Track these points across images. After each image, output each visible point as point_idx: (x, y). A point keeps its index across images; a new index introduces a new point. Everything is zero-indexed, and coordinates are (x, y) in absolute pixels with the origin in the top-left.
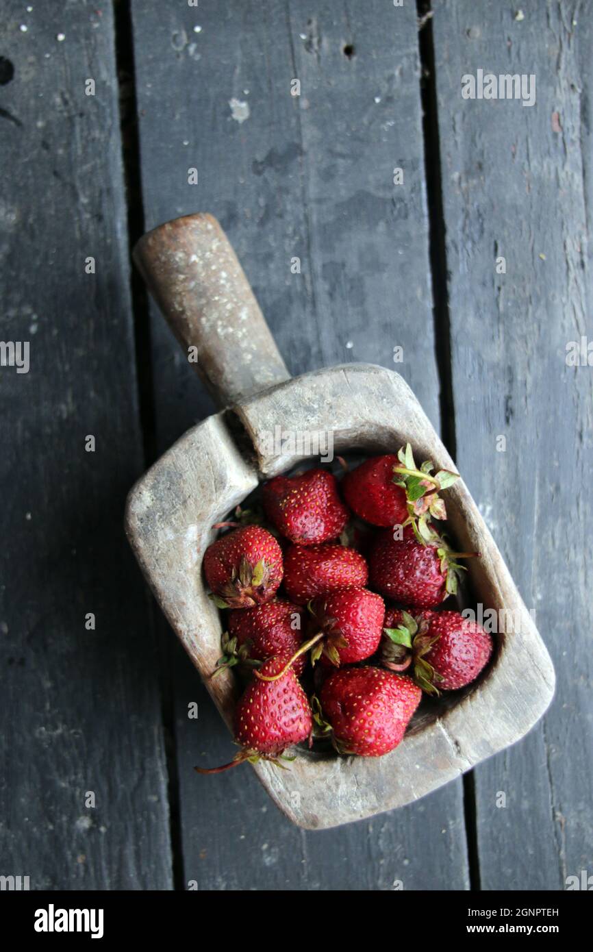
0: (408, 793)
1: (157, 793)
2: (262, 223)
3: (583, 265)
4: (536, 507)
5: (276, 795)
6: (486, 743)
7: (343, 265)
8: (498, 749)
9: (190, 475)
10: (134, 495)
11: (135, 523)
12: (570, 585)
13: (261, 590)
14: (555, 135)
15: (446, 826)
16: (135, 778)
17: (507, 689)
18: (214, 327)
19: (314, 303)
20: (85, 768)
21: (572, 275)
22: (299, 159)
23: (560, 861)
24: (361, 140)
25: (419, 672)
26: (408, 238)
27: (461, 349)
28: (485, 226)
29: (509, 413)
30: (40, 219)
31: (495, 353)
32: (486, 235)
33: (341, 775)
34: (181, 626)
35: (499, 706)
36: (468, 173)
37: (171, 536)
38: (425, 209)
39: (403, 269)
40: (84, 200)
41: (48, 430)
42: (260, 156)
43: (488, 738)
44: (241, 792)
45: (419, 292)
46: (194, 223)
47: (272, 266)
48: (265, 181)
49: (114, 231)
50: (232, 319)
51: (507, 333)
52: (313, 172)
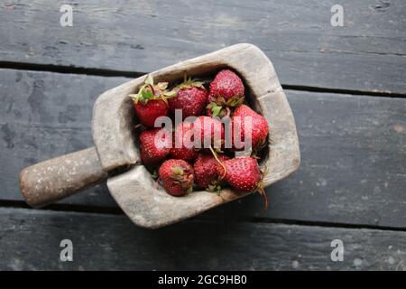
0: (288, 117)
1: (287, 229)
2: (36, 147)
3: (76, 4)
4: (183, 41)
5: (282, 177)
6: (270, 79)
7: (61, 113)
8: (274, 74)
9: (130, 196)
10: (137, 223)
11: (149, 224)
12: (220, 30)
13: (186, 171)
14: (15, 8)
15: (320, 102)
16: (279, 238)
17: (247, 66)
18: (72, 176)
19: (76, 129)
20: (271, 260)
21: (80, 10)
22: (9, 127)
23: (343, 53)
24: (5, 97)
25: (233, 105)
26: (53, 82)
27: (106, 65)
28: (52, 46)
29: (138, 47)
30: (20, 248)
31: (111, 50)
32: (57, 47)
33: (276, 146)
34: (199, 209)
35: (255, 71)
36: (27, 51)
37: (157, 208)
38: (41, 72)
39: (67, 86)
40: (14, 227)
41: (116, 257)
42: (5, 144)
43: (268, 78)
44: (292, 191)
45: (78, 80)
46: (23, 179)
47: (57, 146)
48: (17, 143)
49: (29, 215)
50: (69, 167)
51: (102, 43)
52: (16, 121)
